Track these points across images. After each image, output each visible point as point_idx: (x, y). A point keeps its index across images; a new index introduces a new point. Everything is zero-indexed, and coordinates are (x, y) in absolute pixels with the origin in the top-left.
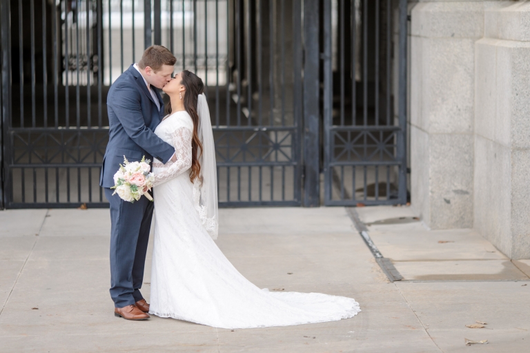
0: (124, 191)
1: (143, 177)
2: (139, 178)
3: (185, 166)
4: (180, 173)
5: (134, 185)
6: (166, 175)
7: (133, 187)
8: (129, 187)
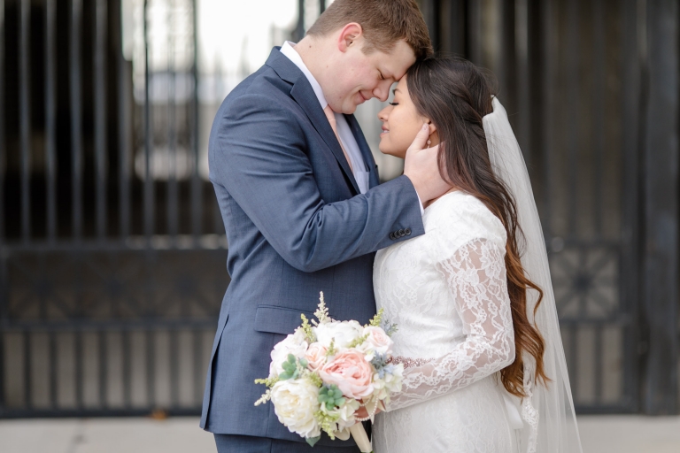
0: (296, 398)
1: (366, 370)
2: (354, 369)
3: (495, 357)
4: (477, 377)
5: (335, 388)
6: (430, 379)
7: (327, 393)
8: (315, 390)
